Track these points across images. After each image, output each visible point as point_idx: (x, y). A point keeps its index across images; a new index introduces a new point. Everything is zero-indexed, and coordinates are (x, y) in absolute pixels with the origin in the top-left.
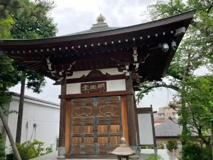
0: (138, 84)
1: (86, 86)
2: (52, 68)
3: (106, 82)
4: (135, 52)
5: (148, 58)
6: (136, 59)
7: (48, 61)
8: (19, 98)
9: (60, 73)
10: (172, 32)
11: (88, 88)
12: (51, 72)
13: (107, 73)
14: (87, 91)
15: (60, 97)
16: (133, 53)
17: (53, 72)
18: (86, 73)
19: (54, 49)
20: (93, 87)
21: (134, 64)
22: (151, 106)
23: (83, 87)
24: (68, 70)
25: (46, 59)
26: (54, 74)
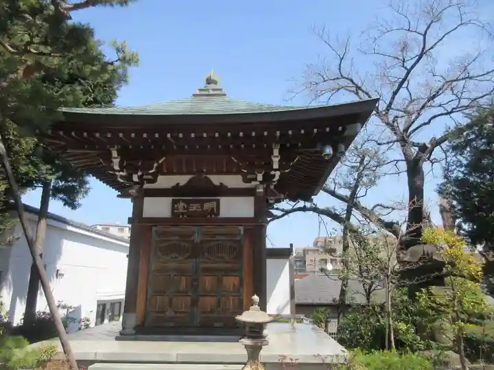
1: (182, 205)
2: (119, 166)
3: (219, 200)
4: (276, 152)
5: (296, 164)
6: (276, 166)
7: (115, 154)
9: (135, 178)
10: (340, 128)
11: (184, 208)
12: (117, 173)
13: (221, 184)
14: (183, 214)
15: (130, 221)
16: (273, 154)
17: (121, 173)
18: (183, 180)
20: (194, 208)
21: (273, 173)
22: (291, 245)
23: (176, 206)
24: (151, 172)
25: (111, 149)
26: (122, 177)
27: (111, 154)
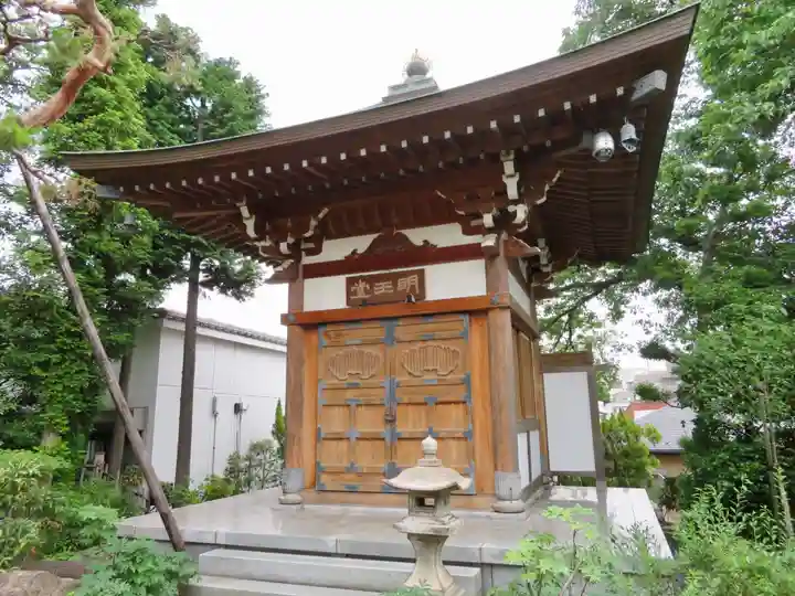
0: (548, 274)
1: (362, 285)
2: (256, 231)
3: (423, 271)
4: (509, 167)
5: (557, 185)
6: (512, 192)
7: (245, 212)
8: (182, 327)
9: (283, 247)
11: (366, 292)
13: (425, 241)
15: (285, 319)
16: (504, 173)
17: (263, 243)
18: (362, 243)
19: (251, 173)
20: (383, 288)
23: (353, 289)
24: (307, 235)
25: (238, 204)
26: (265, 249)
27: (240, 214)
